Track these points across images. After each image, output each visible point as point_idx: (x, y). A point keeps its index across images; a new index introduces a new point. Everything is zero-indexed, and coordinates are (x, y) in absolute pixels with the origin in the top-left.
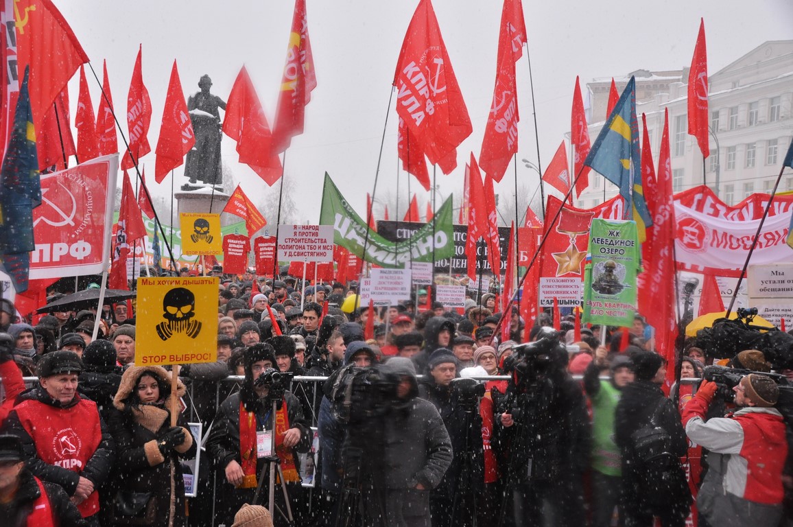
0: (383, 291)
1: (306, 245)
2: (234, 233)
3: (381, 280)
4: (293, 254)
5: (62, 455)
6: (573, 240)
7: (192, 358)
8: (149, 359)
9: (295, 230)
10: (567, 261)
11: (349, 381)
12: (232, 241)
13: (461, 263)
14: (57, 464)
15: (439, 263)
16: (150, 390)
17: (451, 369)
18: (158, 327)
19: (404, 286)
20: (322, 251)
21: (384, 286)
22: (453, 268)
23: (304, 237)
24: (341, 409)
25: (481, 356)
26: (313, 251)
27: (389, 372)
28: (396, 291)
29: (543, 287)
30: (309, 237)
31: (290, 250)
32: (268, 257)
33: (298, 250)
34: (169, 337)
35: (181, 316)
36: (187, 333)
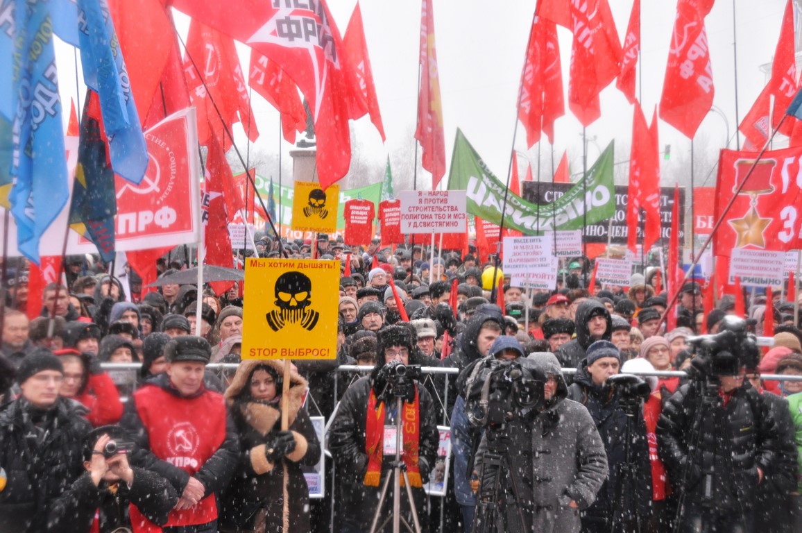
0: (518, 263)
1: (433, 214)
2: (357, 198)
3: (516, 251)
4: (418, 224)
5: (175, 451)
6: (754, 201)
7: (307, 353)
8: (257, 352)
9: (420, 197)
10: (746, 230)
11: (487, 378)
12: (356, 207)
13: (621, 231)
14: (170, 460)
15: (594, 231)
16: (263, 387)
17: (614, 365)
18: (268, 316)
19: (543, 255)
20: (452, 220)
21: (519, 257)
22: (612, 238)
23: (431, 204)
24: (478, 410)
25: (652, 347)
26: (442, 220)
27: (534, 367)
28: (535, 263)
29: (736, 260)
30: (436, 205)
31: (415, 220)
32: (394, 223)
33: (424, 220)
34: (281, 327)
35: (295, 304)
36: (302, 324)
